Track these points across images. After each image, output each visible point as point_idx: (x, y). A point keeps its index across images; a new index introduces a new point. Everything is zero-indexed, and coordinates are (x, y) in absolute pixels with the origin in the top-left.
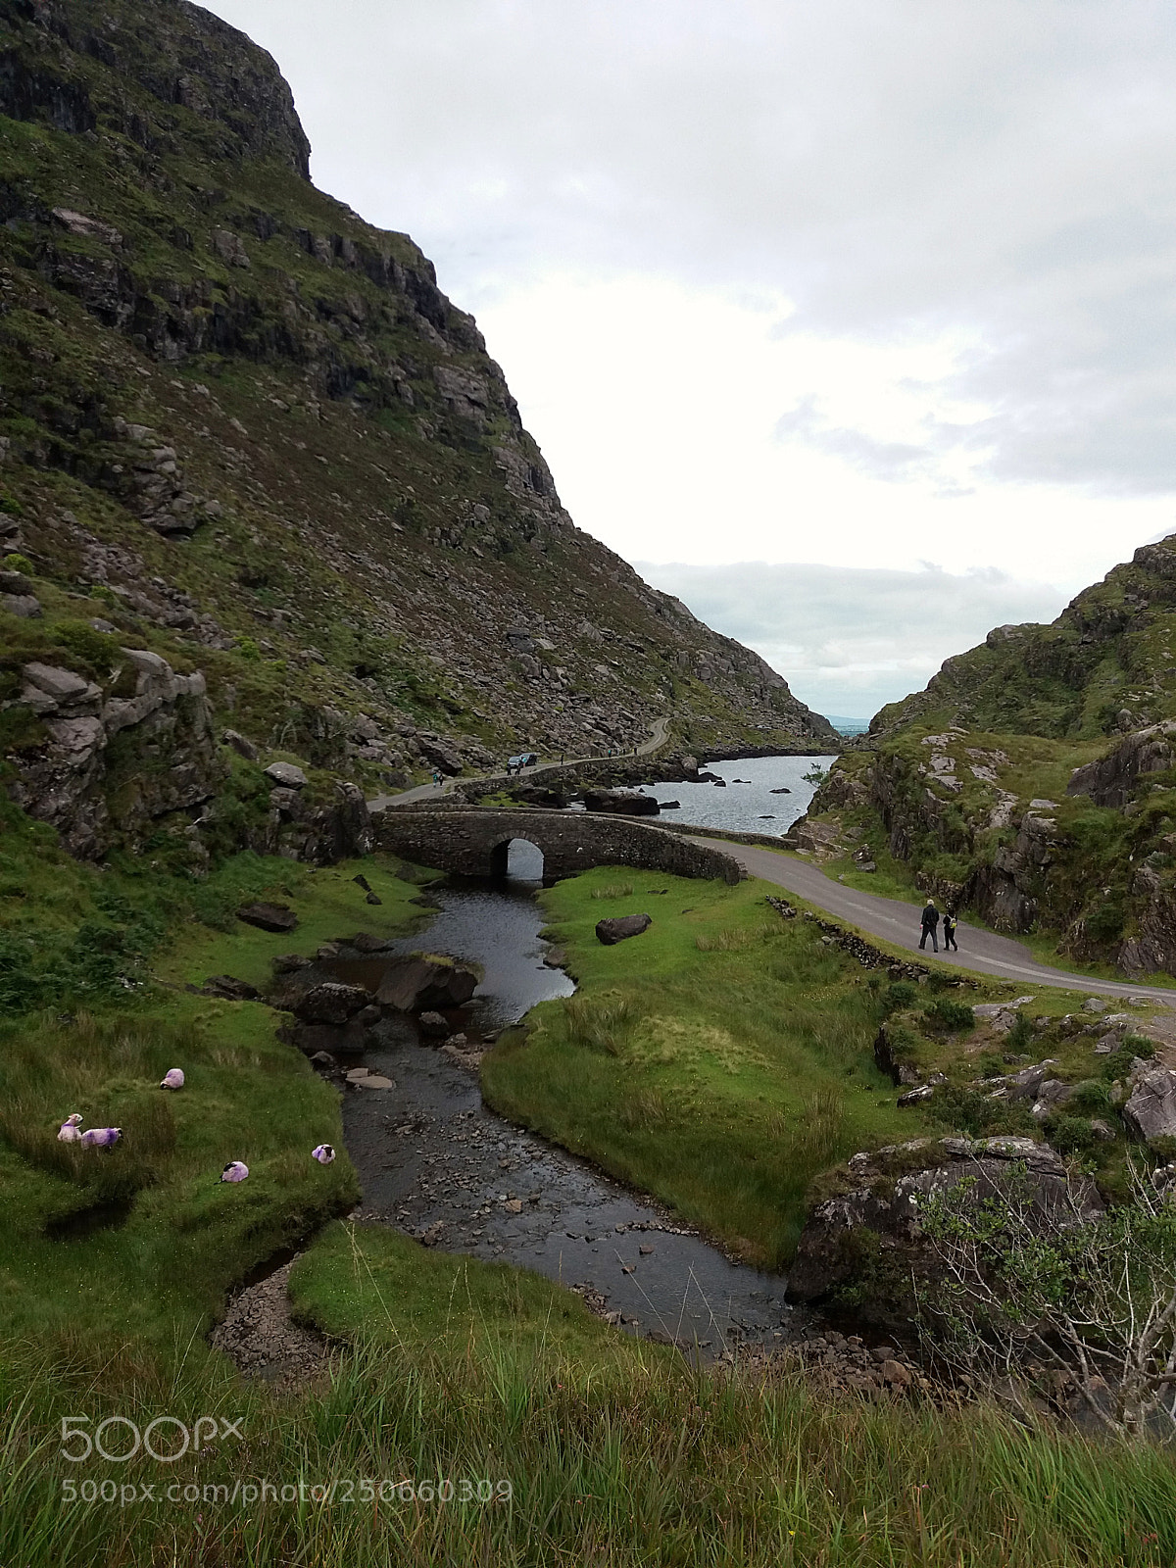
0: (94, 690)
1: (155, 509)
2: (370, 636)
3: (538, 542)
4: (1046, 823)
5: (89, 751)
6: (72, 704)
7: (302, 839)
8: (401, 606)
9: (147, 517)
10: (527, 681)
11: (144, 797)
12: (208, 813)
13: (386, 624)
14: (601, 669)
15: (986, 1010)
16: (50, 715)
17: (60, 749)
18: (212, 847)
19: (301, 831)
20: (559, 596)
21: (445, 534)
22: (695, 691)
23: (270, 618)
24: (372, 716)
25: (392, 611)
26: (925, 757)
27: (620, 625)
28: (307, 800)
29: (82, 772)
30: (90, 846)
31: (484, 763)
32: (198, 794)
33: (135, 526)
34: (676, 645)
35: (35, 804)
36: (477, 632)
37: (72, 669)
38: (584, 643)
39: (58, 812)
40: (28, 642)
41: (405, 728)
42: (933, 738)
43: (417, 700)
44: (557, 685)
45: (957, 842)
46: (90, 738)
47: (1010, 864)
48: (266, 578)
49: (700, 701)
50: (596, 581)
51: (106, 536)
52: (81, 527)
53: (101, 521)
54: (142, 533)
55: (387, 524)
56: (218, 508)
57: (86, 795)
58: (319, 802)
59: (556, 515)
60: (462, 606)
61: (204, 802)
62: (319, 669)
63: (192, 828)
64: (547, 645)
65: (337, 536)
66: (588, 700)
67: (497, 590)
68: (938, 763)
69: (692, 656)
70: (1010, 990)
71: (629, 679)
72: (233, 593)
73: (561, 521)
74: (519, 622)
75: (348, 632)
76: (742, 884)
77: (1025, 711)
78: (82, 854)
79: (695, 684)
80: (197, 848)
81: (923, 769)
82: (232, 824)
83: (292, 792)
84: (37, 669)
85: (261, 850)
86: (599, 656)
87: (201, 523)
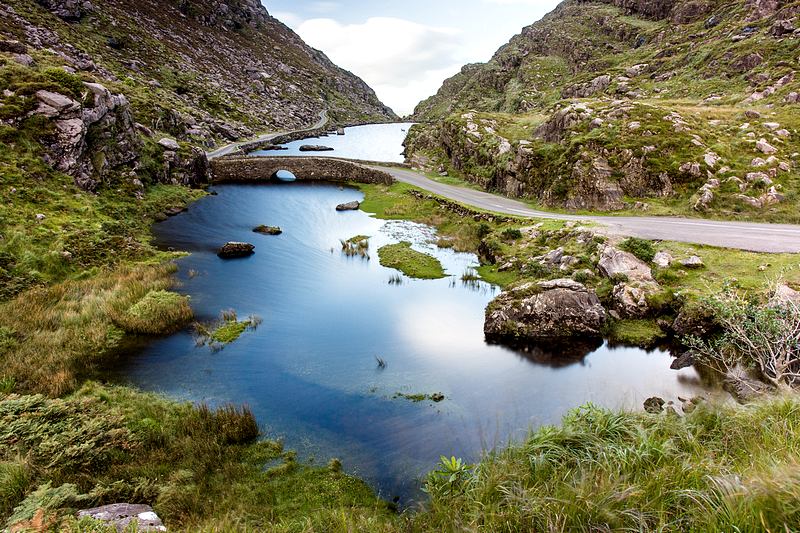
0: (76, 104)
1: (57, 6)
2: (181, 73)
3: (253, 24)
4: (529, 150)
5: (80, 136)
6: (66, 112)
7: (182, 175)
8: (192, 57)
9: (54, 10)
10: (259, 94)
11: (107, 158)
12: (138, 165)
13: (187, 67)
14: (293, 87)
15: (524, 230)
16: (56, 118)
17: (65, 136)
18: (143, 181)
19: (181, 172)
20: (267, 51)
21: (208, 20)
22: (336, 97)
23: (130, 64)
24: (191, 113)
25: (189, 59)
26: (465, 124)
27: (298, 65)
28: (181, 156)
29: (78, 147)
30: (89, 184)
31: (246, 135)
32: (131, 155)
33: (48, 15)
34: (325, 75)
35: (57, 164)
36: (231, 70)
37: (62, 93)
38: (282, 75)
39: (70, 168)
40: (36, 80)
41: (208, 119)
42: (466, 115)
43: (209, 105)
44: (273, 95)
45: (483, 160)
46: (79, 129)
47: (514, 168)
48: (123, 44)
49: (338, 101)
50: (284, 43)
51: (34, 21)
52: (20, 16)
53: (31, 13)
54: (53, 20)
55: (178, 15)
56: (91, 6)
57: (81, 159)
58: (187, 157)
59: (260, 9)
60: (222, 56)
61: (135, 159)
62: (160, 91)
63: (132, 173)
64: (266, 75)
65: (153, 21)
66: (289, 102)
67: (237, 48)
68: (471, 126)
69: (333, 80)
70: (531, 222)
71: (305, 91)
72: (108, 52)
73: (263, 12)
74: (250, 65)
75: (170, 71)
76: (394, 185)
77: (480, 102)
78: (85, 188)
79: (336, 93)
80: (137, 182)
81: (464, 129)
82: (150, 169)
83: (173, 153)
84: (43, 94)
85: (163, 181)
86: (290, 80)
87: (83, 15)
